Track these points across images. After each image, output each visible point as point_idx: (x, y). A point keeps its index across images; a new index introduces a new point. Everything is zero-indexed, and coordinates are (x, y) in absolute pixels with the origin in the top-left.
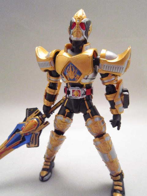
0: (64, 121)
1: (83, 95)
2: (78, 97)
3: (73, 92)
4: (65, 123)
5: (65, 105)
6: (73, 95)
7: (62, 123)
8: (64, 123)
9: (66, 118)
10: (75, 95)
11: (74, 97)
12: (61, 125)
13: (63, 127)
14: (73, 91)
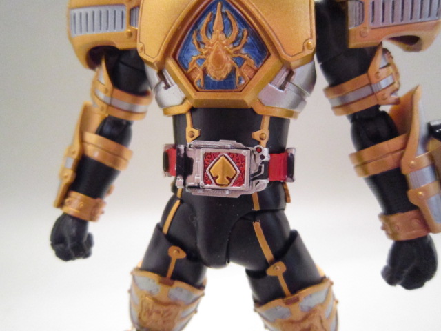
0: (164, 299)
1: (255, 177)
2: (230, 187)
3: (206, 166)
4: (172, 309)
5: (165, 230)
6: (206, 180)
7: (158, 308)
8: (165, 308)
9: (171, 285)
10: (215, 178)
11: (213, 186)
12: (154, 316)
13: (164, 322)
14: (209, 158)
